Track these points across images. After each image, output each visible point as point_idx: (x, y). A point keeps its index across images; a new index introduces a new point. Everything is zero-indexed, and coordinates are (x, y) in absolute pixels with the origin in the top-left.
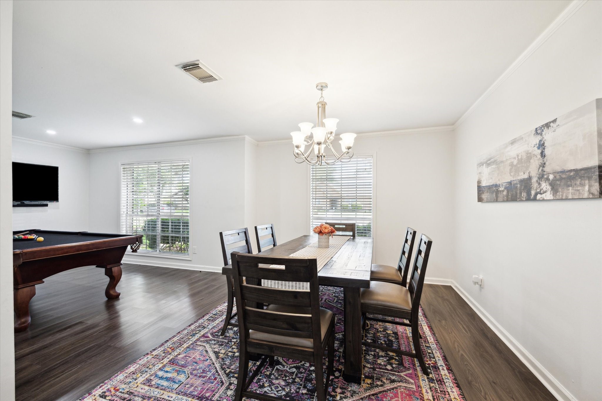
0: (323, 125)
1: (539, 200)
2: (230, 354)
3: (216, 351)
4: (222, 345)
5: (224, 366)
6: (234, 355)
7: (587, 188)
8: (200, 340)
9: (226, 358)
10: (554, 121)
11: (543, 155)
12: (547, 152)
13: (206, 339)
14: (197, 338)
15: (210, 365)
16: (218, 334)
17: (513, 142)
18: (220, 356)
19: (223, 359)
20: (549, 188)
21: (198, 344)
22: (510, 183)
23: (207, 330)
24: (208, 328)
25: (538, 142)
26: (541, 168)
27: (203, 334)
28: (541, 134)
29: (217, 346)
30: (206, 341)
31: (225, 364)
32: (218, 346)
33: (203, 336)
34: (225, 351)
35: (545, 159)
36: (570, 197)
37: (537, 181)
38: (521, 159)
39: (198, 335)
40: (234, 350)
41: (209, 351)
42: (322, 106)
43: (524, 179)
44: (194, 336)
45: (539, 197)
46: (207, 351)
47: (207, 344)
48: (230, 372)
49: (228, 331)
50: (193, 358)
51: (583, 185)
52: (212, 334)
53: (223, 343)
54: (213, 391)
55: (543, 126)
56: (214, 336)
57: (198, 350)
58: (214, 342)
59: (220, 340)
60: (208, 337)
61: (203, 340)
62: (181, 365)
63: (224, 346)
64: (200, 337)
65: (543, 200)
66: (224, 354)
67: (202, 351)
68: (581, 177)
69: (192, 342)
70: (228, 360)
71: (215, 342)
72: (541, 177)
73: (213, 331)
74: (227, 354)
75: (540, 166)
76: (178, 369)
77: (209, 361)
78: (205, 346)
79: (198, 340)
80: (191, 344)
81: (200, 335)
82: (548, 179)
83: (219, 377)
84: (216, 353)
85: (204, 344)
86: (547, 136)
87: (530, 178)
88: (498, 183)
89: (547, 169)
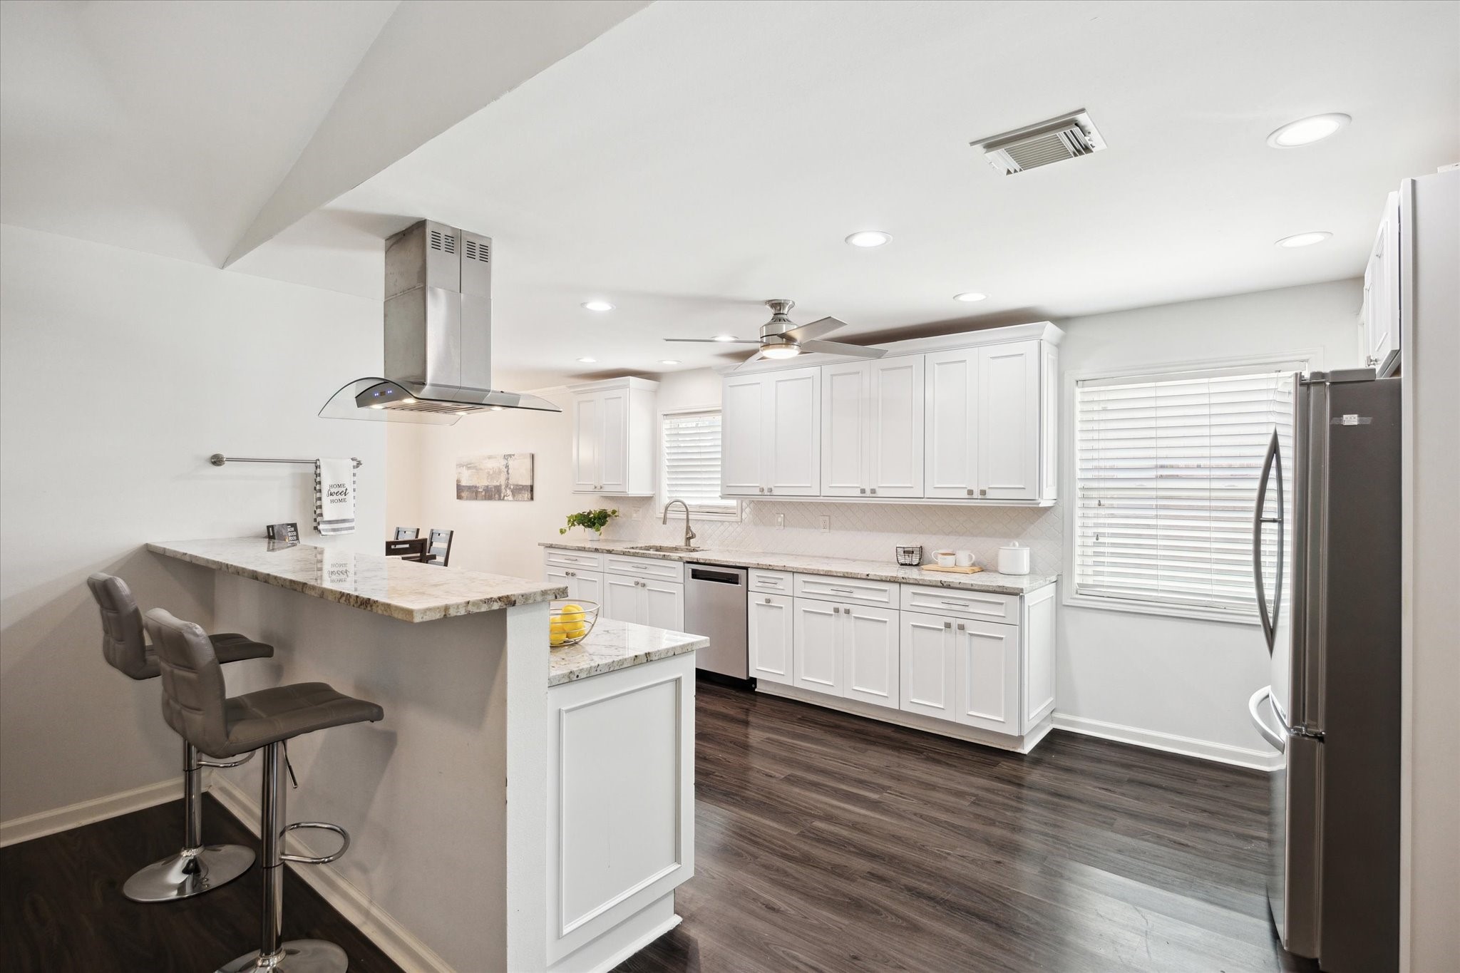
1: (506, 500)
7: (529, 495)
10: (514, 455)
11: (508, 472)
12: (510, 471)
17: (488, 458)
20: (511, 493)
22: (487, 487)
25: (505, 464)
26: (507, 481)
28: (508, 460)
35: (509, 476)
36: (522, 500)
37: (505, 488)
38: (494, 471)
43: (497, 485)
45: (506, 498)
55: (506, 455)
65: (508, 500)
72: (507, 486)
75: (506, 479)
82: (510, 488)
86: (511, 463)
87: (500, 486)
88: (478, 485)
89: (510, 482)
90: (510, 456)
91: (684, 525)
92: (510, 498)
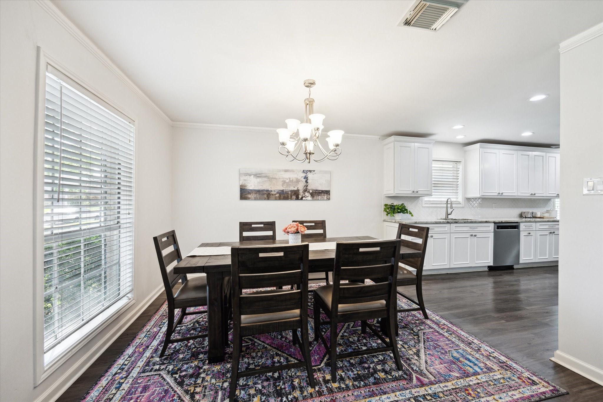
0: (309, 121)
1: (304, 200)
2: (406, 346)
3: (417, 356)
4: (408, 359)
5: (417, 341)
6: (403, 344)
7: (326, 196)
8: (428, 380)
9: (412, 346)
10: (314, 171)
11: (306, 182)
12: (309, 181)
13: (421, 377)
14: (432, 386)
15: (428, 348)
16: (404, 375)
17: (286, 171)
18: (416, 349)
19: (415, 346)
20: (310, 195)
21: (433, 378)
22: (283, 191)
23: (413, 391)
24: (411, 393)
25: (304, 176)
26: (305, 187)
27: (422, 388)
28: (307, 174)
29: (414, 361)
30: (422, 375)
31: (415, 342)
32: (412, 360)
33: (423, 385)
34: (409, 351)
35: (308, 184)
36: (320, 199)
37: (303, 192)
38: (292, 180)
39: (430, 392)
40: (400, 347)
41: (424, 361)
42: (309, 103)
43: (294, 190)
44: (435, 393)
45: (304, 198)
46: (426, 362)
47: (422, 370)
48: (415, 335)
49: (389, 371)
50: (442, 364)
51: (325, 196)
52: (411, 379)
53: (406, 359)
54: (432, 333)
55: (308, 170)
56: (410, 375)
57: (435, 370)
58: (414, 367)
59: (405, 365)
60: (417, 378)
61: (425, 379)
62: (456, 365)
63: (406, 356)
64: (426, 385)
65: (307, 200)
66: (411, 350)
67: (431, 365)
68: (324, 193)
69: (439, 385)
70: (411, 344)
71: (412, 366)
72: (305, 191)
73: (407, 383)
74: (409, 348)
75: (305, 186)
76: (459, 362)
77: (428, 352)
78: (426, 369)
79: (431, 383)
80: (441, 382)
81: (427, 388)
82: (309, 192)
83: (425, 338)
84: (418, 354)
85: (425, 371)
86: (310, 175)
87: (298, 190)
88: (270, 189)
89: (309, 188)
90: (310, 171)
91: (445, 209)
92: (310, 198)
